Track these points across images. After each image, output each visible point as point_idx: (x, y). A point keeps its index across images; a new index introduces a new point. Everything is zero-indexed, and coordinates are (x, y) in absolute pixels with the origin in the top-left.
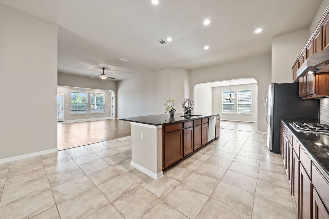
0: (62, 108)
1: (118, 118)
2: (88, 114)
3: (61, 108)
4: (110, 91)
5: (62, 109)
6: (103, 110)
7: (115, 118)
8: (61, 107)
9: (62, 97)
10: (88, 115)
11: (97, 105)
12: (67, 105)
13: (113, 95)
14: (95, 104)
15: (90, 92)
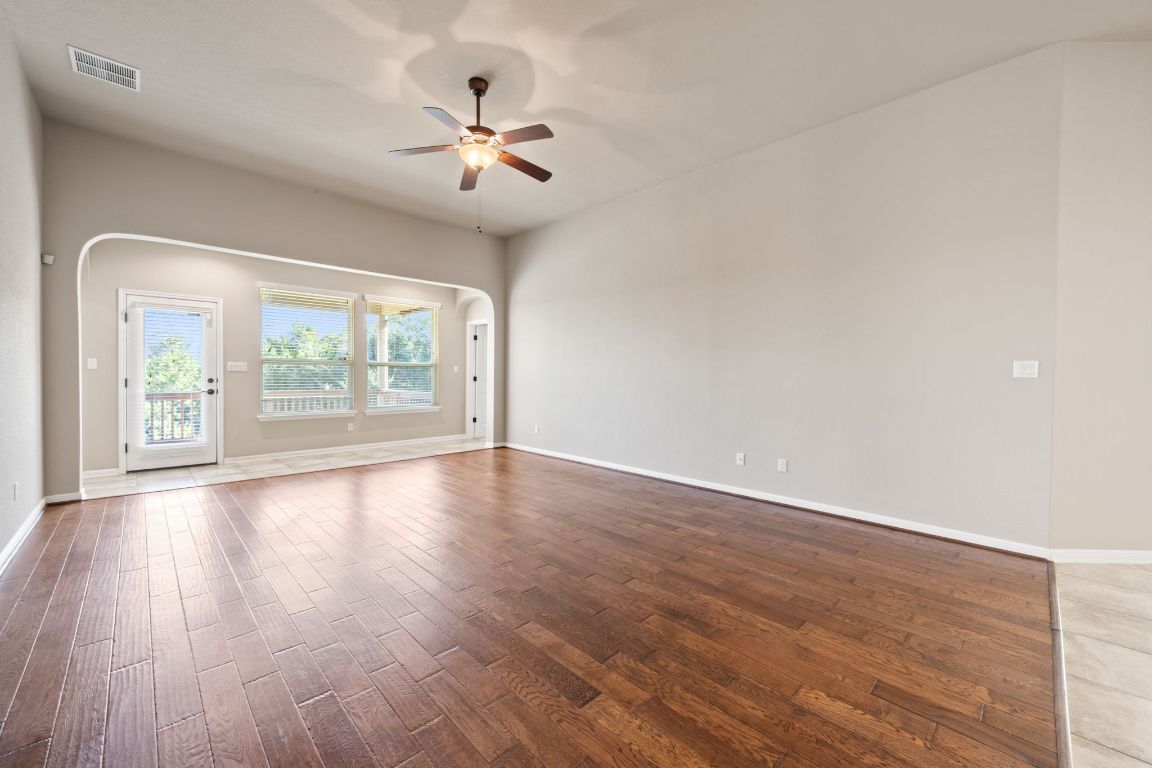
0: (212, 386)
1: (509, 445)
2: (350, 419)
3: (205, 386)
4: (469, 293)
5: (211, 392)
6: (429, 395)
7: (495, 442)
8: (204, 380)
9: (210, 323)
10: (351, 427)
11: (391, 367)
12: (242, 366)
13: (484, 313)
14: (382, 365)
15: (363, 298)
